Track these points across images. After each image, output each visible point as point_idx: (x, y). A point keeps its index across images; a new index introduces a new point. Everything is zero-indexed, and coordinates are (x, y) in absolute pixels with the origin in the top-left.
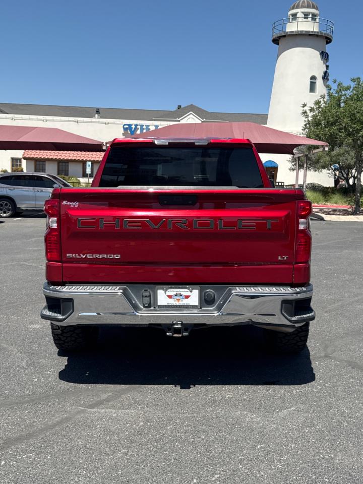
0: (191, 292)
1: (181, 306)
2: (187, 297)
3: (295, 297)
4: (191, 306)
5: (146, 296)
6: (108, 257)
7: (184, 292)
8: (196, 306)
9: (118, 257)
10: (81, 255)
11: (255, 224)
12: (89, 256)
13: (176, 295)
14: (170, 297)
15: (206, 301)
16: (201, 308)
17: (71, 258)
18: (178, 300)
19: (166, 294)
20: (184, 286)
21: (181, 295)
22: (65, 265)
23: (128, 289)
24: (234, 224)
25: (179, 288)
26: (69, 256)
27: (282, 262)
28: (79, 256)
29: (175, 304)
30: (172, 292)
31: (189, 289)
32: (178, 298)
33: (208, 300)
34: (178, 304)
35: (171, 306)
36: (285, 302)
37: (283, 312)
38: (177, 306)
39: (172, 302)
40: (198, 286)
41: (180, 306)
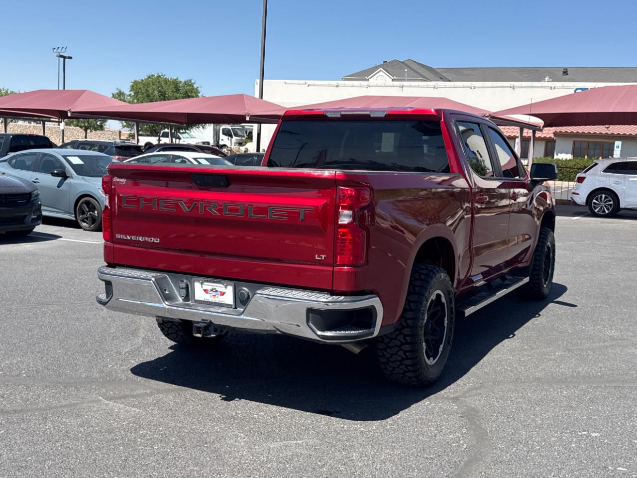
0: (226, 288)
1: (217, 303)
2: (222, 294)
3: (332, 306)
4: (225, 304)
5: (182, 288)
6: (149, 240)
7: (220, 287)
8: (231, 305)
9: (157, 241)
10: (128, 236)
11: (286, 213)
12: (133, 238)
13: (212, 290)
14: (206, 291)
15: (241, 301)
16: (236, 308)
17: (120, 239)
18: (214, 296)
19: (202, 287)
20: (219, 280)
21: (216, 291)
22: (116, 246)
23: (168, 277)
24: (264, 211)
25: (214, 282)
26: (118, 236)
27: (320, 263)
28: (126, 237)
29: (211, 301)
30: (208, 286)
31: (223, 285)
32: (214, 293)
33: (243, 300)
34: (214, 301)
35: (207, 302)
36: (310, 311)
37: (311, 324)
38: (212, 302)
39: (208, 297)
40: (232, 283)
41: (215, 303)
